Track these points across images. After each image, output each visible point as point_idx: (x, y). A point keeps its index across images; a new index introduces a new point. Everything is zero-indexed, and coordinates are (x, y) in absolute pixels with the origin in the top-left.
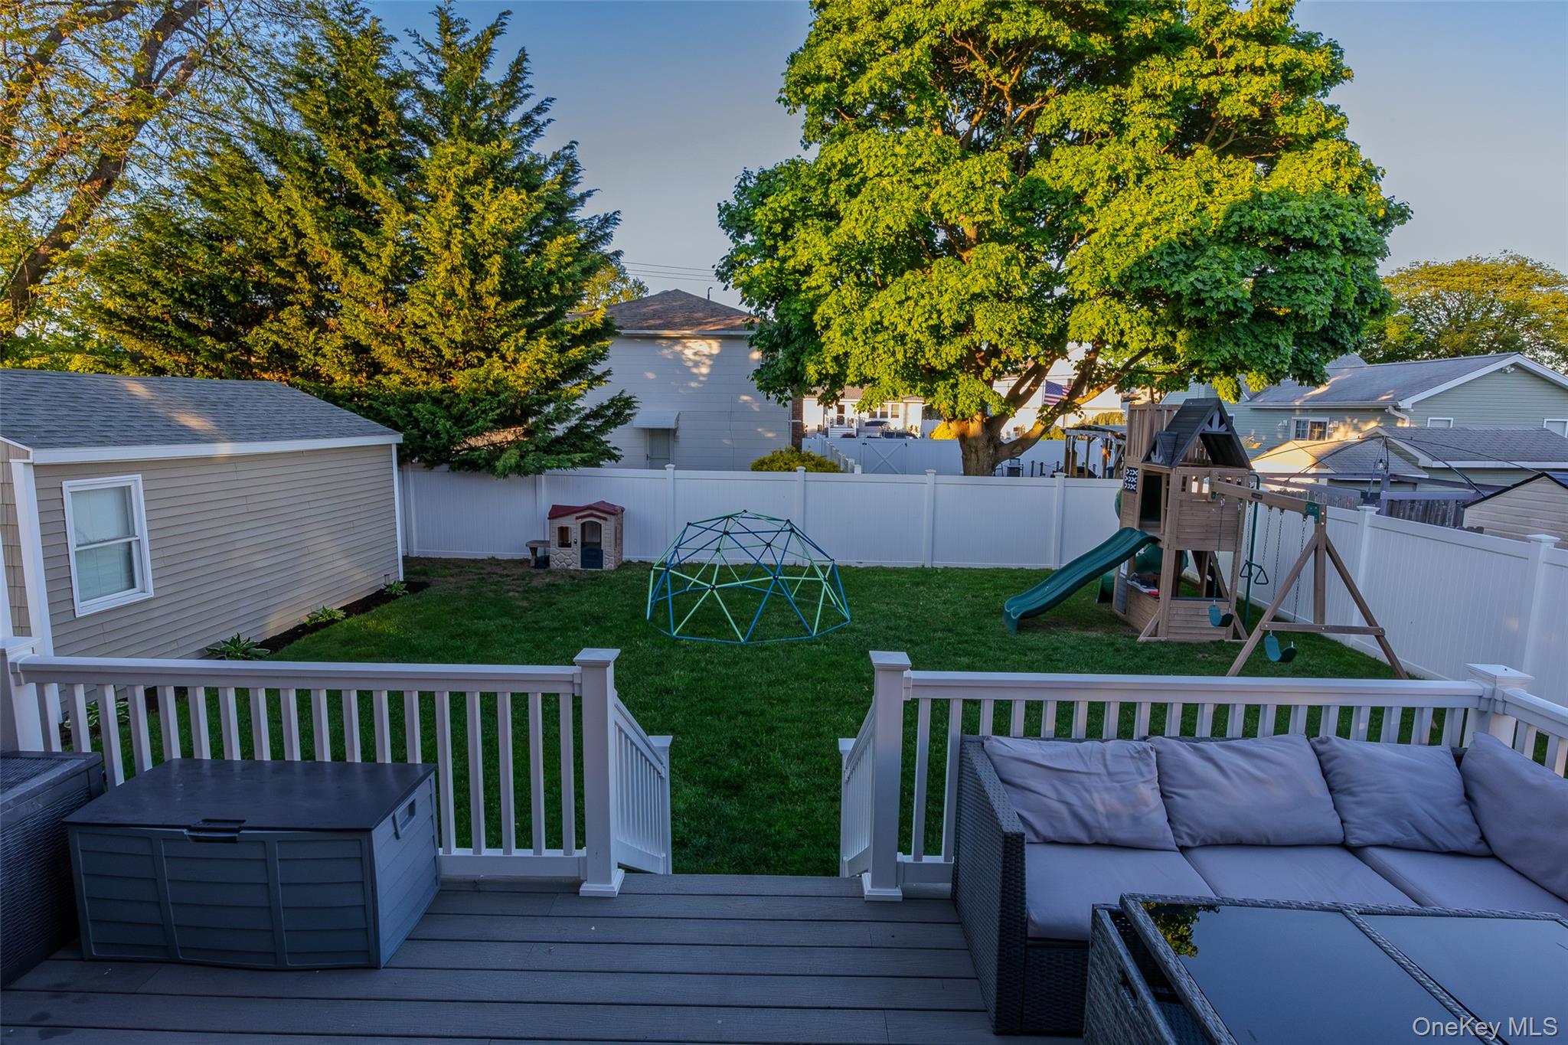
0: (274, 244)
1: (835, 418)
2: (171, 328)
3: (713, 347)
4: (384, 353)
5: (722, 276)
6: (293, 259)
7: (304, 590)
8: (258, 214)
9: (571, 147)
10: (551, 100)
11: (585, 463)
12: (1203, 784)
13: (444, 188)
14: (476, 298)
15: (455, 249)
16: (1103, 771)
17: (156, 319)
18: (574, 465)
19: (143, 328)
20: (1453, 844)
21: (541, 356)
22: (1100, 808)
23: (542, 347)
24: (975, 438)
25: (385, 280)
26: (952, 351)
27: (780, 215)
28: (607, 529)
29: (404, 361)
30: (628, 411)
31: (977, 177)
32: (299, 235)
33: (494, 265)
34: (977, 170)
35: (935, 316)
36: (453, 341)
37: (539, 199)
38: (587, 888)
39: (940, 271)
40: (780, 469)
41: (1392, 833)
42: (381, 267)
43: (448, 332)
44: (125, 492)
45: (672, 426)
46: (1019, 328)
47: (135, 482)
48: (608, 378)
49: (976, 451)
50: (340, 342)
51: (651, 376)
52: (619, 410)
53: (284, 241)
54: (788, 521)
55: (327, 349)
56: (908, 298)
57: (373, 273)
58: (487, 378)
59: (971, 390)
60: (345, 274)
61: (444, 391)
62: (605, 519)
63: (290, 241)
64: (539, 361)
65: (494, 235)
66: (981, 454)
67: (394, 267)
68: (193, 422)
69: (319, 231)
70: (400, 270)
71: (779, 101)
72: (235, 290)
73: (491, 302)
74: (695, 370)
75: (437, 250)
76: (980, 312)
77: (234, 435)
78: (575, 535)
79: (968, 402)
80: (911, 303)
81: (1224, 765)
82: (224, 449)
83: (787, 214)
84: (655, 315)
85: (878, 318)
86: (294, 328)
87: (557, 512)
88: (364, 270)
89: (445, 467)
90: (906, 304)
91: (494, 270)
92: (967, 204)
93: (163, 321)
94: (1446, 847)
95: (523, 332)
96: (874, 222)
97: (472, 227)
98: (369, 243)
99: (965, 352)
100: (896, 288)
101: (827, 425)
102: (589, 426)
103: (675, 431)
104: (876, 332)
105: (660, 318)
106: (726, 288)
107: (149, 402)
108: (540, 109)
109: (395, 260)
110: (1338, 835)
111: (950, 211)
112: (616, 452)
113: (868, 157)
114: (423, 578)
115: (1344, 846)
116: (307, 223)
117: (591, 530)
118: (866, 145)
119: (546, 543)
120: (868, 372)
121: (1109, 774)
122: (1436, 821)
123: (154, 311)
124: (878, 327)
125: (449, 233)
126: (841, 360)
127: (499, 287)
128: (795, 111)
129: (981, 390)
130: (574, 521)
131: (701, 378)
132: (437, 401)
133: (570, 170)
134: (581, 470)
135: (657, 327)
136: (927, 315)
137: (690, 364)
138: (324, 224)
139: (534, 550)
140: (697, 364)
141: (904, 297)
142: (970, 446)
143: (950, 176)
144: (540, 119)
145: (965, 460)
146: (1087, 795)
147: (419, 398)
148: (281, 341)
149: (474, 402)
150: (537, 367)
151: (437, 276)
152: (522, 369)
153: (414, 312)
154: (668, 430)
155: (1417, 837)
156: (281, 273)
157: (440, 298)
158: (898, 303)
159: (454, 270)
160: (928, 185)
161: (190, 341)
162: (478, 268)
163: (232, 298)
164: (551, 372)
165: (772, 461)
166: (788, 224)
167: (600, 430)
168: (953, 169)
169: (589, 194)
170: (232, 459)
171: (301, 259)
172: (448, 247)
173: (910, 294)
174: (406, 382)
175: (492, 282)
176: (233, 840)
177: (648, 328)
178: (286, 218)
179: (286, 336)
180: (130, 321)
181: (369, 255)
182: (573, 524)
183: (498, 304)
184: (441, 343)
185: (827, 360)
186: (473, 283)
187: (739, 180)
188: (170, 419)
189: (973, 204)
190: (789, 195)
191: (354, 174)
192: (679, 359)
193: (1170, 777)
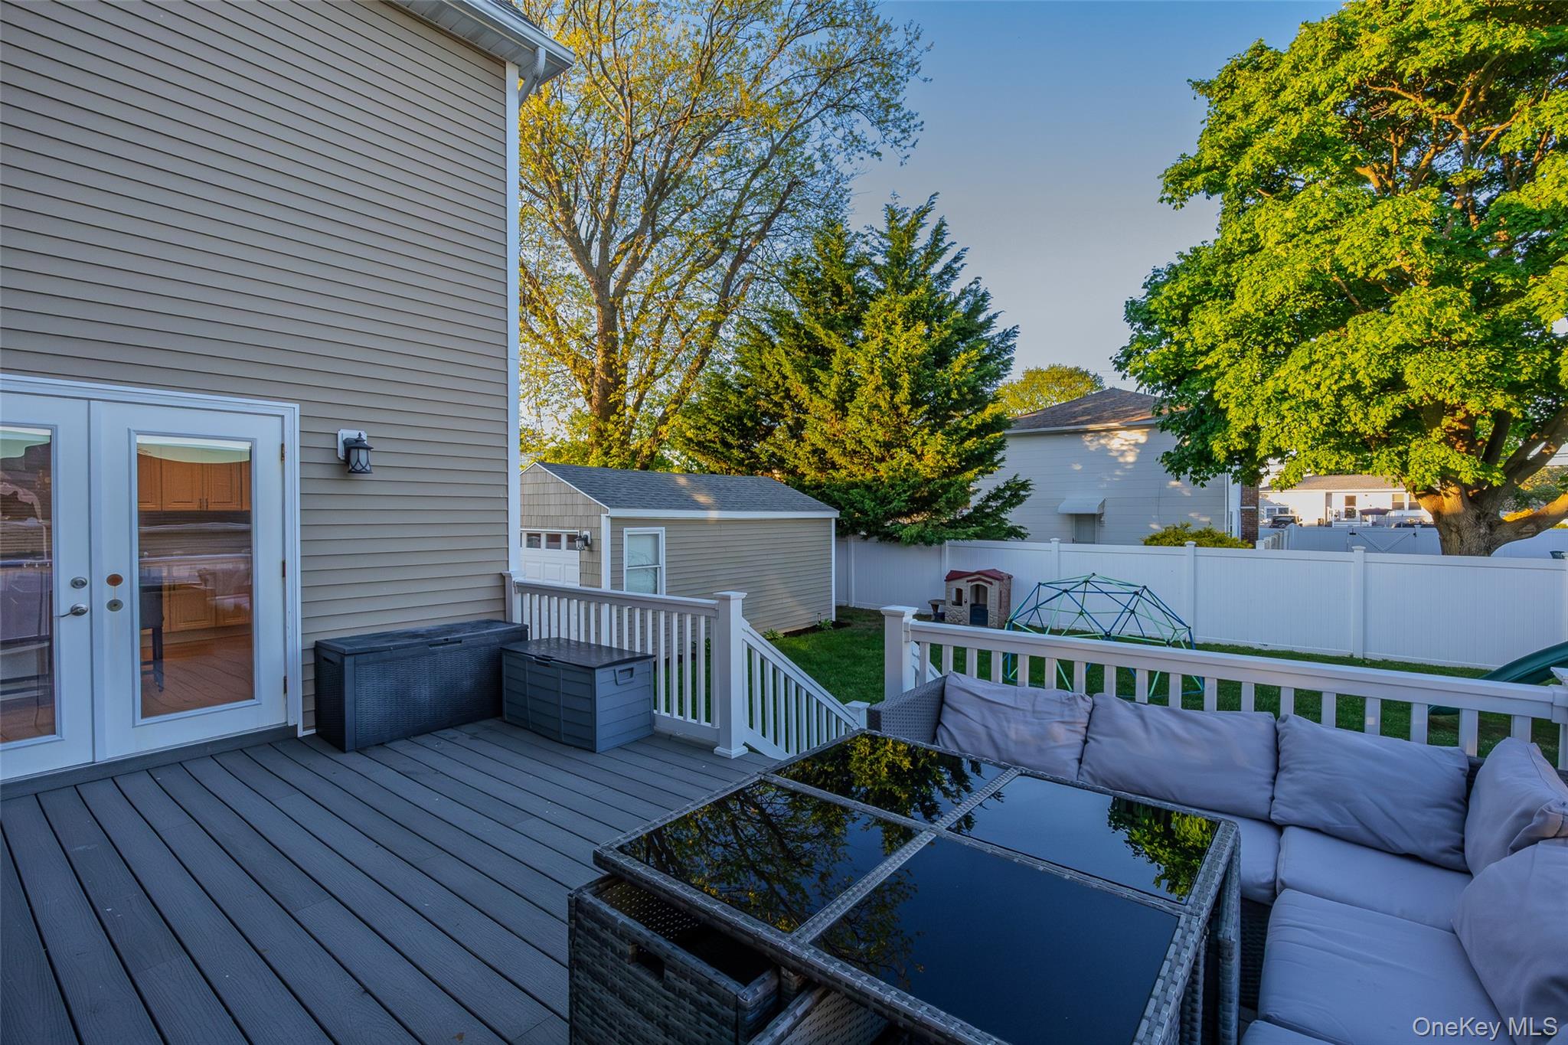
0: (771, 385)
1: (1343, 510)
2: (718, 446)
3: (1140, 436)
4: (834, 453)
5: (1120, 367)
6: (782, 394)
7: (761, 615)
8: (763, 367)
9: (977, 282)
10: (965, 250)
11: (978, 536)
12: (1121, 733)
13: (876, 331)
14: (896, 408)
15: (877, 373)
16: (1030, 708)
17: (710, 441)
18: (969, 537)
19: (705, 447)
20: (1407, 845)
21: (939, 447)
22: (1012, 735)
23: (939, 440)
24: (1455, 515)
25: (834, 401)
26: (1380, 415)
27: (1177, 302)
28: (993, 592)
29: (848, 459)
30: (1022, 493)
31: (1389, 221)
32: (785, 378)
33: (905, 380)
34: (1387, 214)
35: (1347, 376)
36: (877, 442)
37: (947, 327)
38: (718, 750)
39: (1356, 329)
40: (1170, 544)
41: (1323, 815)
42: (831, 392)
43: (873, 435)
44: (656, 536)
45: (1096, 512)
46: (1469, 377)
47: (661, 531)
48: (1002, 464)
49: (1458, 531)
50: (809, 448)
51: (1078, 467)
52: (1015, 493)
53: (777, 383)
54: (1145, 587)
55: (800, 453)
56: (1313, 363)
57: (826, 397)
58: (900, 465)
59: (1428, 457)
60: (811, 400)
61: (874, 480)
62: (991, 583)
63: (780, 383)
64: (938, 452)
65: (906, 359)
66: (1466, 535)
67: (840, 392)
68: (701, 499)
69: (794, 372)
70: (844, 393)
71: (1162, 200)
72: (751, 418)
73: (905, 409)
74: (1121, 460)
75: (866, 376)
76: (1410, 366)
77: (722, 507)
78: (967, 596)
79: (1421, 471)
80: (1319, 366)
81: (1148, 720)
82: (714, 515)
83: (1184, 300)
84: (1085, 412)
85: (1283, 387)
86: (783, 441)
87: (953, 576)
88: (823, 397)
89: (875, 538)
90: (1313, 368)
91: (905, 385)
92: (1378, 252)
93: (714, 442)
94: (1398, 846)
95: (926, 431)
96: (1264, 292)
97: (890, 355)
98: (823, 376)
99: (1398, 413)
100: (1300, 355)
101: (1331, 518)
102: (991, 507)
103: (1101, 515)
104: (1281, 401)
105: (1089, 414)
106: (1124, 377)
107: (684, 487)
108: (957, 259)
109: (839, 387)
110: (1262, 809)
111: (1355, 264)
112: (1023, 531)
113: (1266, 229)
114: (849, 621)
115: (1267, 822)
116: (788, 369)
117: (979, 591)
118: (1263, 218)
119: (943, 602)
120: (1283, 444)
121: (1034, 712)
122: (1387, 814)
123: (710, 436)
124: (1282, 395)
125: (872, 362)
126: (1252, 434)
127: (909, 398)
128: (1182, 206)
129: (1443, 455)
130: (965, 584)
131: (1129, 467)
132: (868, 488)
133: (981, 301)
134: (975, 542)
135: (1082, 423)
136: (1336, 377)
137: (1114, 454)
138: (798, 368)
139: (935, 607)
140: (1123, 453)
141: (1307, 361)
142: (1448, 525)
143: (1355, 228)
144: (956, 266)
145: (1443, 540)
146: (1005, 724)
147: (855, 485)
148: (776, 450)
149: (892, 486)
150: (939, 457)
151: (865, 394)
152: (930, 459)
153: (853, 423)
154: (1093, 516)
155: (1357, 827)
156: (776, 404)
157: (866, 410)
158: (1303, 368)
159: (878, 389)
160: (1330, 242)
161: (727, 454)
162: (894, 387)
163: (749, 424)
164: (952, 462)
165: (1164, 536)
166: (1186, 309)
167: (1001, 509)
168: (1359, 220)
169: (995, 316)
170: (720, 522)
171: (788, 395)
172: (872, 372)
173: (1315, 357)
174: (851, 474)
175: (903, 395)
176: (547, 665)
177: (1075, 424)
178: (777, 367)
179: (780, 447)
180: (699, 444)
181: (825, 385)
182: (965, 586)
183: (911, 410)
184: (868, 443)
185: (1233, 436)
186: (892, 398)
187: (1148, 278)
188: (689, 496)
189: (1385, 250)
190: (1186, 283)
191: (820, 332)
192: (1105, 450)
193: (1095, 726)
